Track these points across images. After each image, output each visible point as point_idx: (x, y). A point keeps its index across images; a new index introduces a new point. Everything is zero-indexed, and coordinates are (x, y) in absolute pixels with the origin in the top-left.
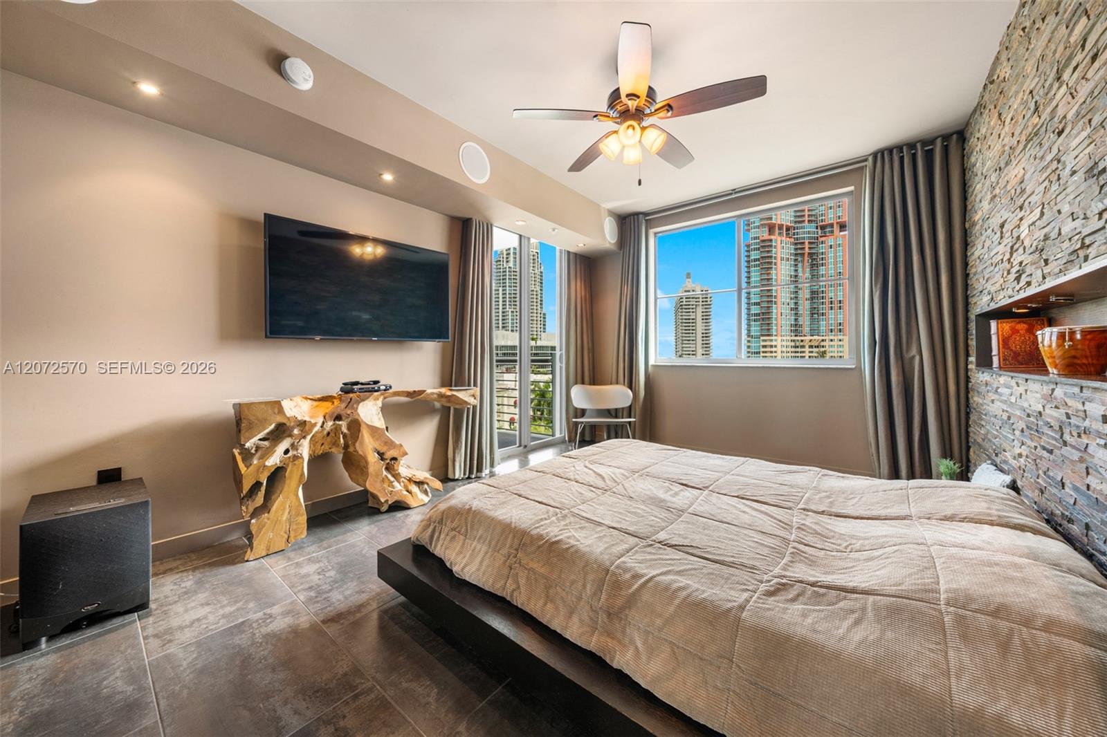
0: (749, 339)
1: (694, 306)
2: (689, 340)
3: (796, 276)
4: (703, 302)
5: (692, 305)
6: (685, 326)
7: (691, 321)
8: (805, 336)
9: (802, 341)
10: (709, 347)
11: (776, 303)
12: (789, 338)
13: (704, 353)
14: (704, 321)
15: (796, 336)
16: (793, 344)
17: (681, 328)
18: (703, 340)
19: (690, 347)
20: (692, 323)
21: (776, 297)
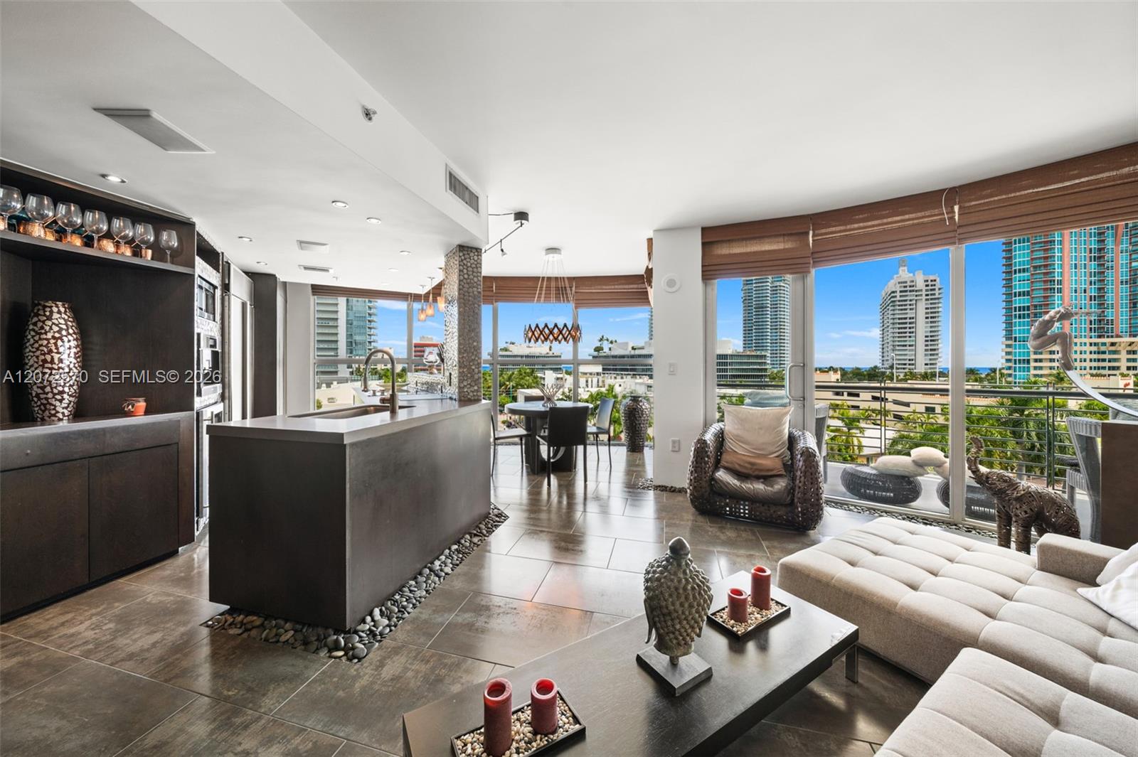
0: (1009, 342)
1: (914, 302)
2: (903, 346)
3: (1100, 250)
4: (927, 295)
5: (911, 300)
6: (899, 328)
7: (908, 321)
8: (1118, 336)
9: (1113, 344)
10: (937, 354)
11: (1060, 291)
12: (1088, 341)
13: (929, 362)
14: (930, 320)
15: (1099, 337)
16: (1094, 348)
17: (892, 330)
18: (927, 345)
19: (906, 355)
20: (910, 323)
21: (1060, 282)
